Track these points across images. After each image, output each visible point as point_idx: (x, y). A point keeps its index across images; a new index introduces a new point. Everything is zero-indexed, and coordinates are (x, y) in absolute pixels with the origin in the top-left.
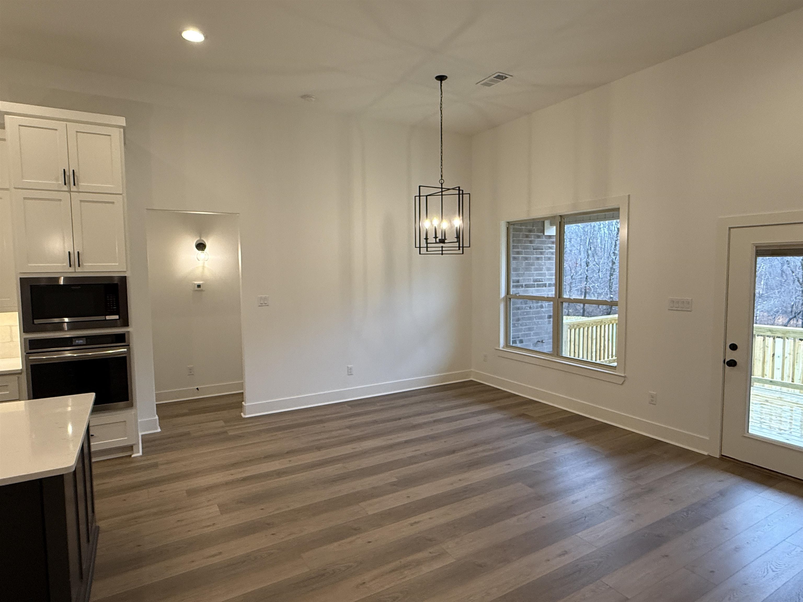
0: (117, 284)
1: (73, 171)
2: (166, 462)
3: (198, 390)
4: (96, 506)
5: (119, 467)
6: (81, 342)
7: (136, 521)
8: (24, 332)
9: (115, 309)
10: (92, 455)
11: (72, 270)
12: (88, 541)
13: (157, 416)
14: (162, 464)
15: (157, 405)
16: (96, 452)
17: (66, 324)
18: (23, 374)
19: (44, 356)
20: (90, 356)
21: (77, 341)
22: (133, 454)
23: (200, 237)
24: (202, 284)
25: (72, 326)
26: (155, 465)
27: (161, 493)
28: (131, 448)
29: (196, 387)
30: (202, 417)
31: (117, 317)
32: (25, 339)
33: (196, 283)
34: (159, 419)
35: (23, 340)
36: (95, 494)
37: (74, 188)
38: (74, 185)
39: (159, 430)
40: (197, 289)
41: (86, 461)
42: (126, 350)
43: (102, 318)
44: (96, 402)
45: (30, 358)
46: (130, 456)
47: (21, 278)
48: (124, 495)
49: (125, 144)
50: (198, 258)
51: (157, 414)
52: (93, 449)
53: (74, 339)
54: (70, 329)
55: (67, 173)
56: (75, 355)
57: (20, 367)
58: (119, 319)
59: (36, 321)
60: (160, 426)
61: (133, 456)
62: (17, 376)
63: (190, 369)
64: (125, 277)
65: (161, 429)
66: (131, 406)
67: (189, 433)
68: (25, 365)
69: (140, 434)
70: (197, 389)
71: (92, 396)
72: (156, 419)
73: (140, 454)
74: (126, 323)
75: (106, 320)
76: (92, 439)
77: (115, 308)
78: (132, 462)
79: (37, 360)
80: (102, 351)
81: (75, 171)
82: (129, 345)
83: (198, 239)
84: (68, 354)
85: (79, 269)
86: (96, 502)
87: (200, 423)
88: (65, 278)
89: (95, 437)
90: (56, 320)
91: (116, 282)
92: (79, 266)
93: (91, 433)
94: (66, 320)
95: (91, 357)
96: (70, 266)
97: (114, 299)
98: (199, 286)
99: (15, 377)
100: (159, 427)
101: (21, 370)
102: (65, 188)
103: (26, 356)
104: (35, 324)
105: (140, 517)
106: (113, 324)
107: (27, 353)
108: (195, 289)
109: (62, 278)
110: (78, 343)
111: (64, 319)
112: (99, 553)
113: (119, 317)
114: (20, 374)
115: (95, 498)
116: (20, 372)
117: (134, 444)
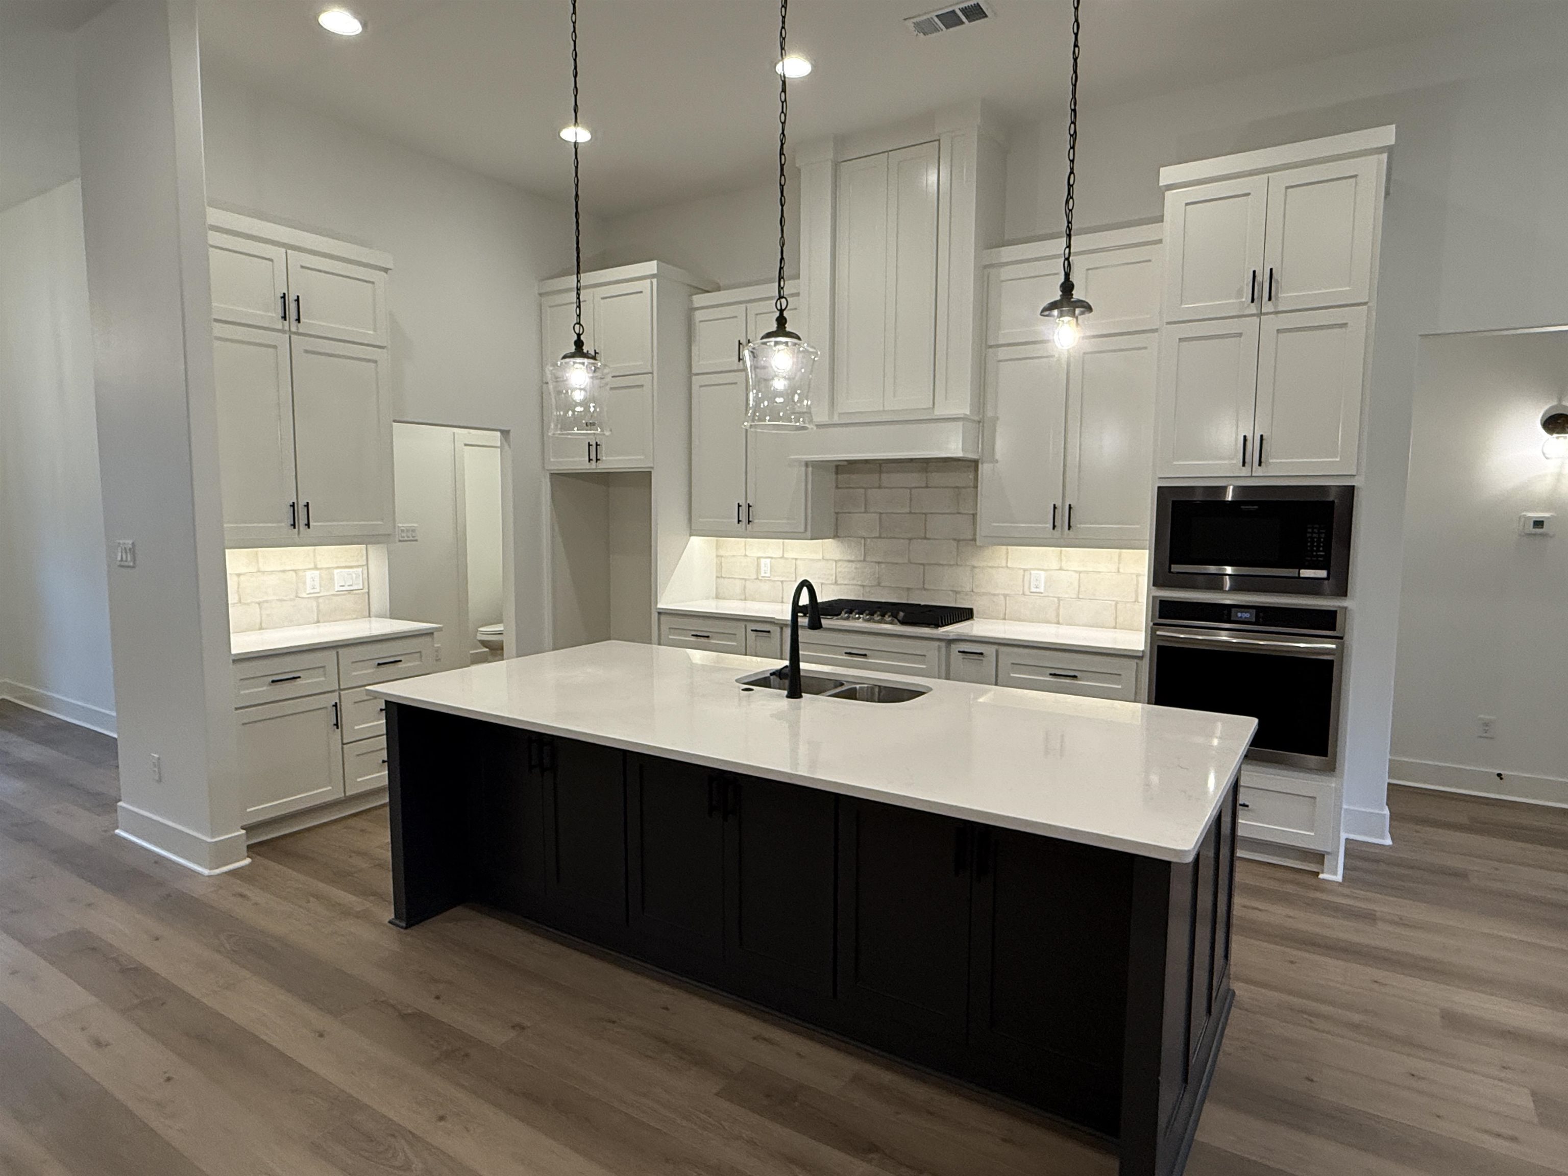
0: (1333, 502)
1: (1271, 270)
2: (1396, 919)
3: (1501, 779)
4: (1234, 946)
5: (1290, 888)
6: (1246, 615)
7: (1311, 1021)
8: (1154, 585)
9: (1321, 556)
10: (1238, 844)
11: (1245, 472)
12: (1209, 1011)
13: (1387, 808)
14: (1385, 921)
15: (1389, 784)
16: (1246, 840)
17: (1227, 577)
18: (1144, 659)
19: (1182, 633)
20: (1260, 647)
21: (1239, 615)
22: (1323, 872)
23: (1560, 400)
24: (1548, 518)
25: (1240, 584)
26: (1370, 917)
27: (1375, 986)
28: (1319, 857)
29: (1499, 772)
30: (1512, 848)
31: (1323, 574)
32: (1154, 597)
33: (1530, 514)
34: (1391, 815)
35: (1151, 599)
36: (1235, 921)
37: (1268, 307)
38: (1270, 299)
39: (1388, 842)
40: (1530, 529)
41: (1225, 851)
42: (1334, 646)
43: (1291, 572)
44: (1257, 741)
45: (1158, 633)
46: (1317, 874)
47: (1159, 488)
48: (1295, 952)
49: (1387, 193)
50: (1545, 451)
51: (1387, 804)
52: (1240, 832)
53: (1233, 610)
54: (1235, 589)
55: (1259, 278)
56: (1234, 641)
57: (1142, 648)
58: (1328, 578)
59: (1176, 568)
60: (1390, 832)
61: (1321, 876)
62: (1136, 661)
63: (1486, 724)
64: (1352, 488)
65: (1393, 839)
66: (1331, 768)
67: (1462, 875)
68: (1149, 645)
69: (1344, 836)
70: (1499, 775)
71: (1249, 725)
72: (1384, 815)
73: (1339, 878)
74: (1342, 591)
75: (1299, 577)
76: (1241, 812)
77: (1322, 553)
78: (1317, 889)
79: (1169, 639)
80: (1282, 641)
81: (1274, 271)
82: (1341, 638)
83: (1554, 403)
84: (1224, 637)
85: (1258, 471)
86: (1235, 939)
87: (1500, 861)
88: (1236, 488)
89: (1249, 810)
90: (1212, 569)
91: (1331, 499)
92: (1260, 464)
93: (1242, 799)
94: (1229, 570)
95: (1261, 650)
96: (1244, 465)
97: (1323, 536)
98: (1539, 524)
99: (1133, 663)
100: (1389, 835)
101: (1143, 651)
102: (1253, 309)
103: (1152, 628)
104: (1172, 573)
105: (1318, 1016)
106: (1312, 588)
107: (1154, 624)
108: (1527, 531)
109: (1231, 487)
110: (1241, 617)
111: (1225, 569)
112: (1227, 1045)
113: (1329, 574)
114: (1141, 658)
115: (1233, 930)
116: (1141, 654)
117: (1328, 853)
